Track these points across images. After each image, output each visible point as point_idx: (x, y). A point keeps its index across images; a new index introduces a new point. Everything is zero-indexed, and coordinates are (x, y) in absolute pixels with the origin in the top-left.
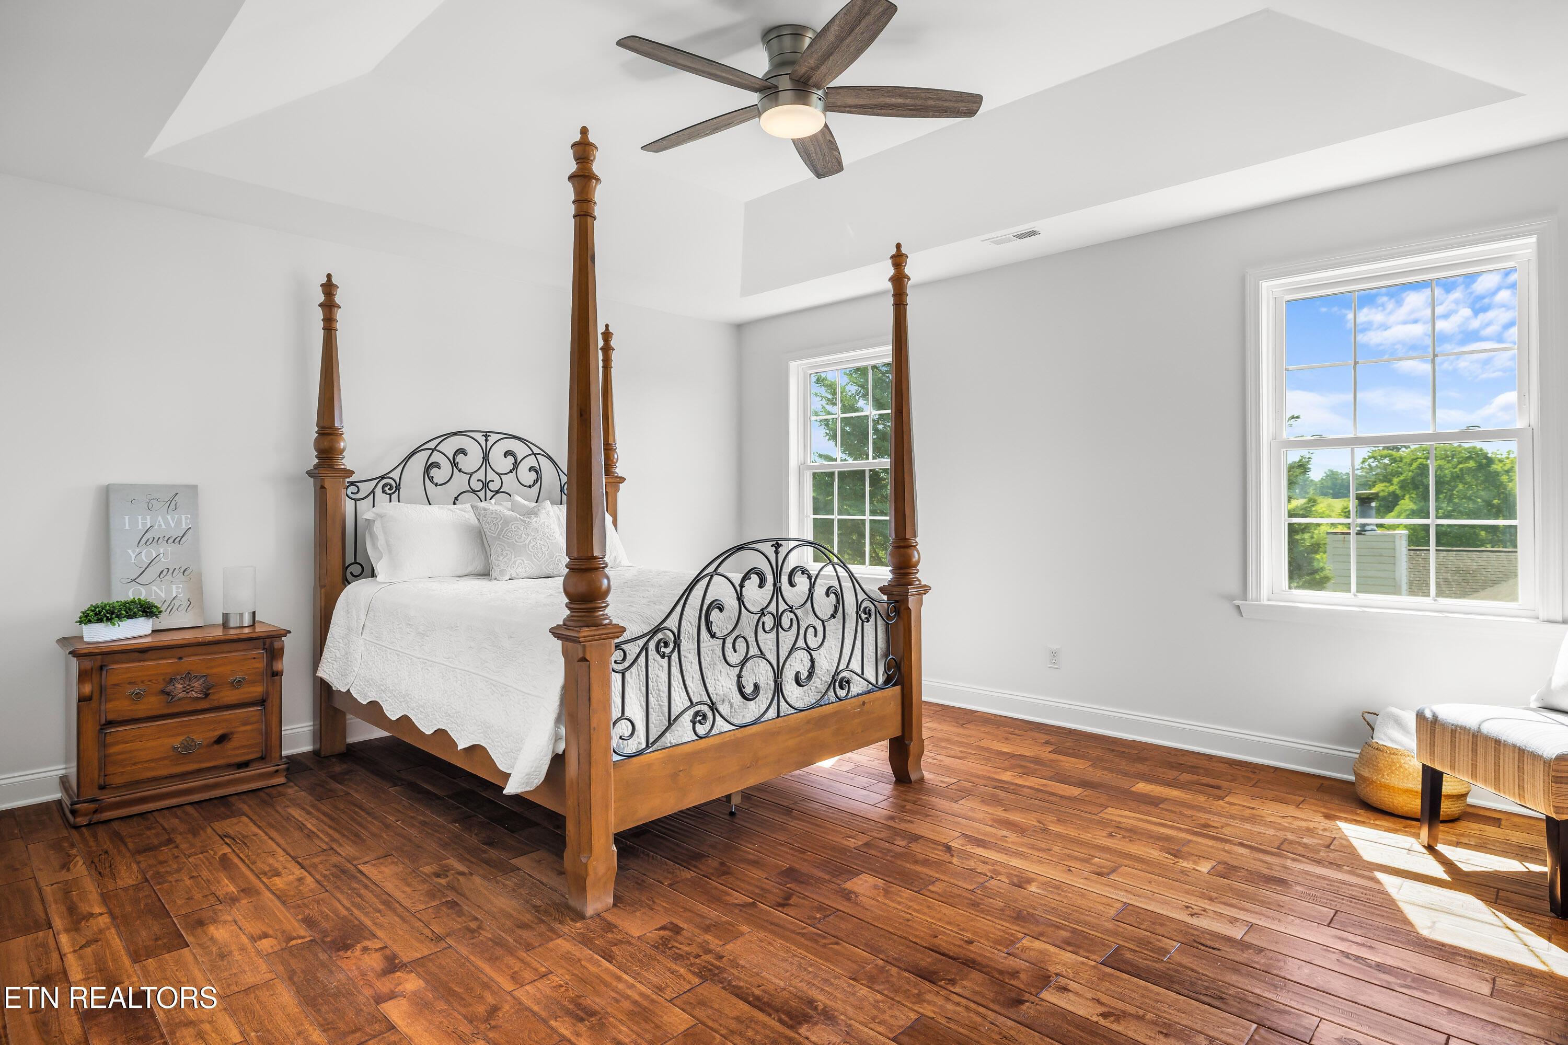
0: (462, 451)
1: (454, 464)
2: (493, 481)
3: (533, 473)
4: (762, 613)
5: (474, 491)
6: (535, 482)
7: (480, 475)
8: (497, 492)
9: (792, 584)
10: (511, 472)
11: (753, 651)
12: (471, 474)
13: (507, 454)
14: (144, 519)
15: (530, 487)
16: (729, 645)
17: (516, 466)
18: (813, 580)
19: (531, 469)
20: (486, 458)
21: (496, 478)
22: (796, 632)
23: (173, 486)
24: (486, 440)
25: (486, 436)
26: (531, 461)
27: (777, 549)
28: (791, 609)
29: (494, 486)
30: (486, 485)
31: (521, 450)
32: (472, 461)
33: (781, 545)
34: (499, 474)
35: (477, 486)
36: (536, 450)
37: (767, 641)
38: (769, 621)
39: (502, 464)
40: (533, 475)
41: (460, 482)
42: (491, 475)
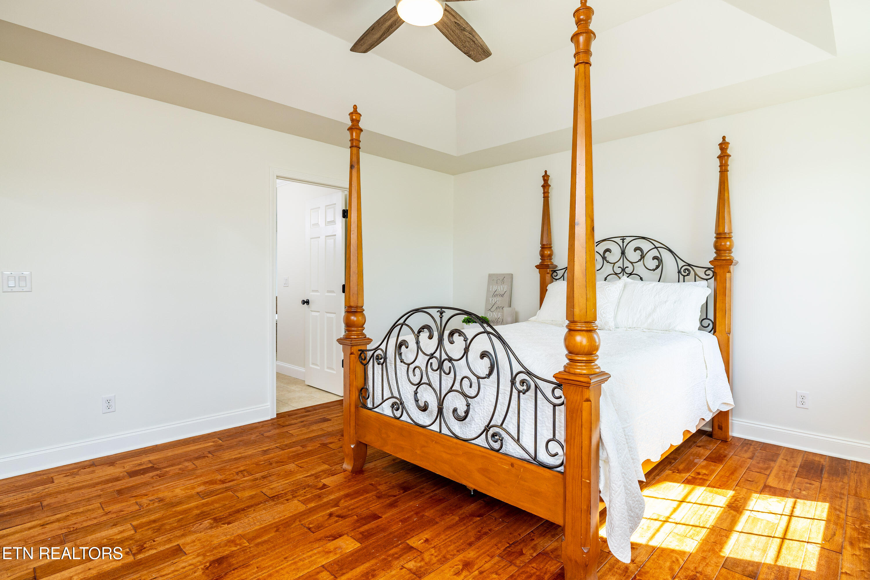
0: (608, 250)
1: (604, 258)
2: (628, 267)
3: (656, 260)
4: (432, 356)
5: (616, 274)
6: (657, 267)
7: (620, 264)
8: (631, 274)
9: (452, 342)
10: (640, 260)
11: (425, 380)
12: (614, 263)
13: (636, 249)
14: (495, 287)
15: (654, 270)
16: (411, 370)
17: (643, 257)
18: (468, 342)
19: (655, 258)
20: (623, 253)
21: (630, 265)
22: (453, 377)
23: (504, 274)
24: (623, 242)
25: (623, 240)
26: (655, 253)
27: (441, 313)
28: (450, 360)
29: (629, 271)
30: (623, 270)
31: (646, 246)
32: (615, 255)
33: (444, 312)
34: (631, 263)
35: (619, 271)
36: (658, 245)
37: (434, 377)
38: (435, 363)
39: (634, 256)
40: (656, 262)
41: (608, 269)
42: (627, 263)
